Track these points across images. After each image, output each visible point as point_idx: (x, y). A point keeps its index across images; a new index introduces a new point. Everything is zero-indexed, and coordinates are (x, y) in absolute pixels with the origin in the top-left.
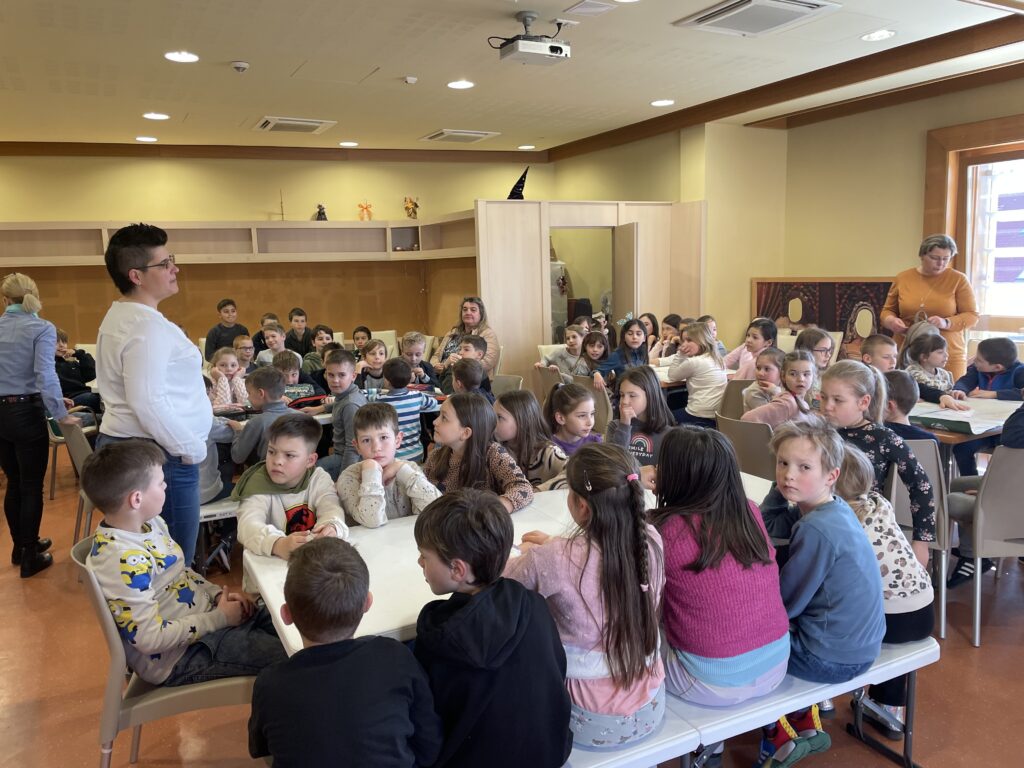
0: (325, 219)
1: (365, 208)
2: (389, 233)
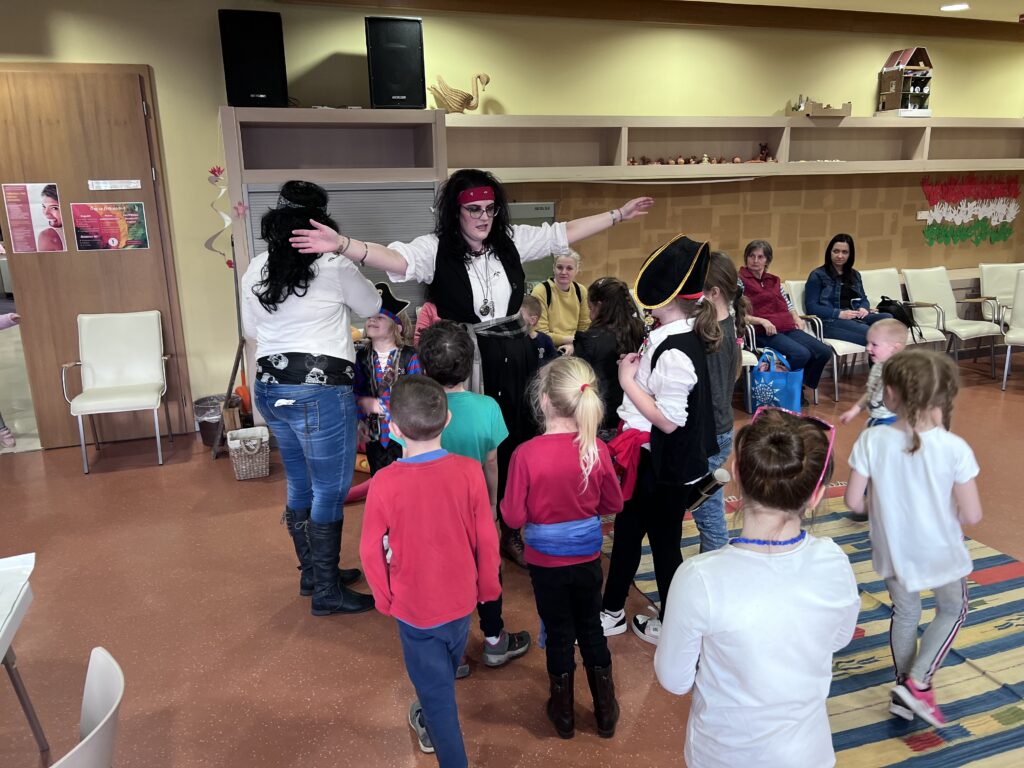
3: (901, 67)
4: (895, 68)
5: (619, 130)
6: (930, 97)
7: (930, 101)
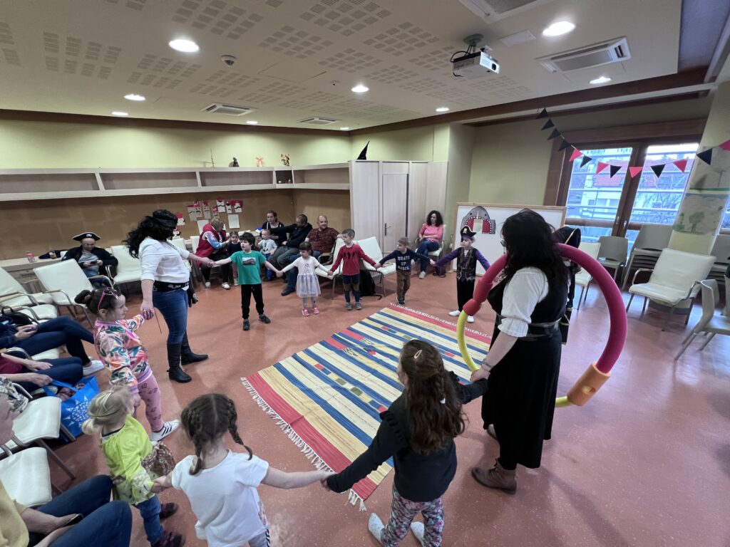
2: (274, 174)
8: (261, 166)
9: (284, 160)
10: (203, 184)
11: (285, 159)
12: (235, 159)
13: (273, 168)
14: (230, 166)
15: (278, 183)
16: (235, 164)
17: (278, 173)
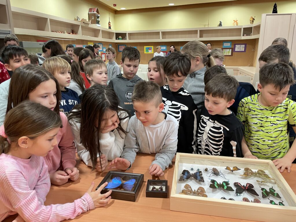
0: (221, 26)
1: (236, 21)
2: (242, 30)
3: (95, 13)
4: (92, 13)
5: (47, 18)
6: (100, 22)
7: (100, 23)
8: (235, 25)
9: (250, 21)
10: (201, 36)
11: (252, 19)
12: (220, 22)
13: (242, 26)
14: (218, 26)
15: (243, 35)
16: (220, 25)
17: (245, 29)
